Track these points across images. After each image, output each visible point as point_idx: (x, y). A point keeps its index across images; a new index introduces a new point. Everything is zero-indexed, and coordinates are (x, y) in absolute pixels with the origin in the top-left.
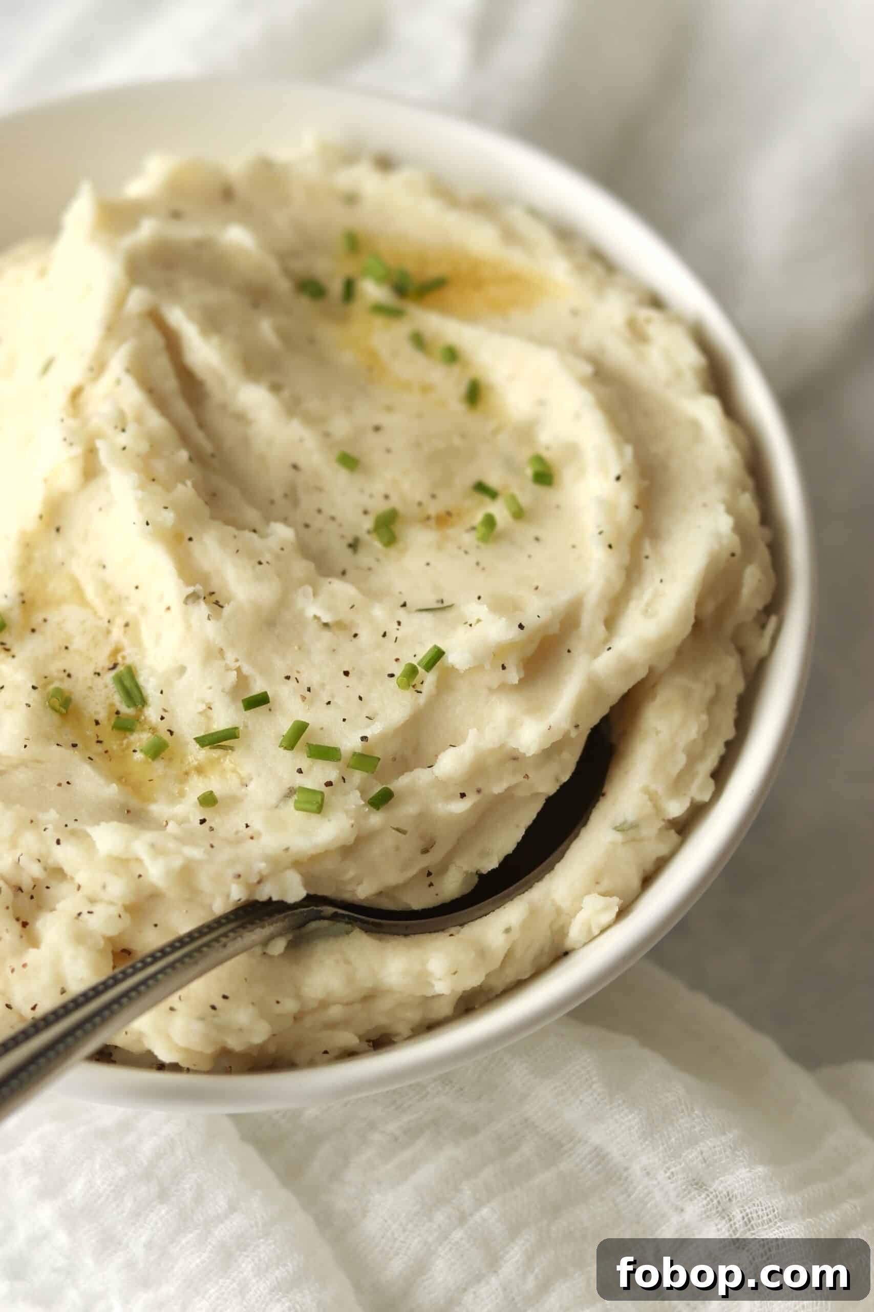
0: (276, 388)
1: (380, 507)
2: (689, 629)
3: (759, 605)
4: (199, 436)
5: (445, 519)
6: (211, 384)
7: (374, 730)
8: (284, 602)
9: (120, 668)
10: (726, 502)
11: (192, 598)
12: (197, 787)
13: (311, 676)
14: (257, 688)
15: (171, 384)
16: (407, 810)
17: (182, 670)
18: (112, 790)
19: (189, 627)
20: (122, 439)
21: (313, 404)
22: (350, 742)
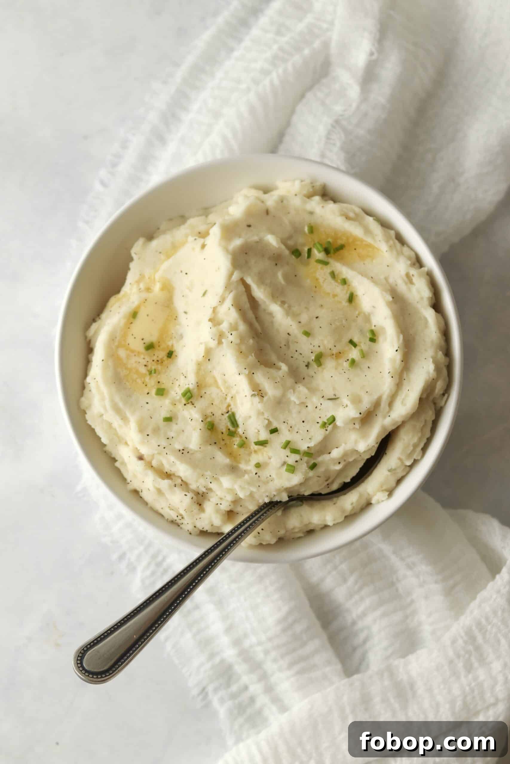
0: (283, 303)
1: (317, 350)
2: (418, 402)
3: (442, 392)
4: (257, 325)
5: (339, 355)
6: (260, 302)
7: (312, 445)
8: (284, 395)
9: (230, 413)
10: (432, 357)
11: (253, 395)
12: (255, 459)
13: (292, 422)
14: (275, 425)
15: (247, 306)
16: (321, 470)
17: (250, 417)
18: (227, 461)
19: (252, 404)
20: (231, 338)
21: (295, 309)
22: (303, 447)
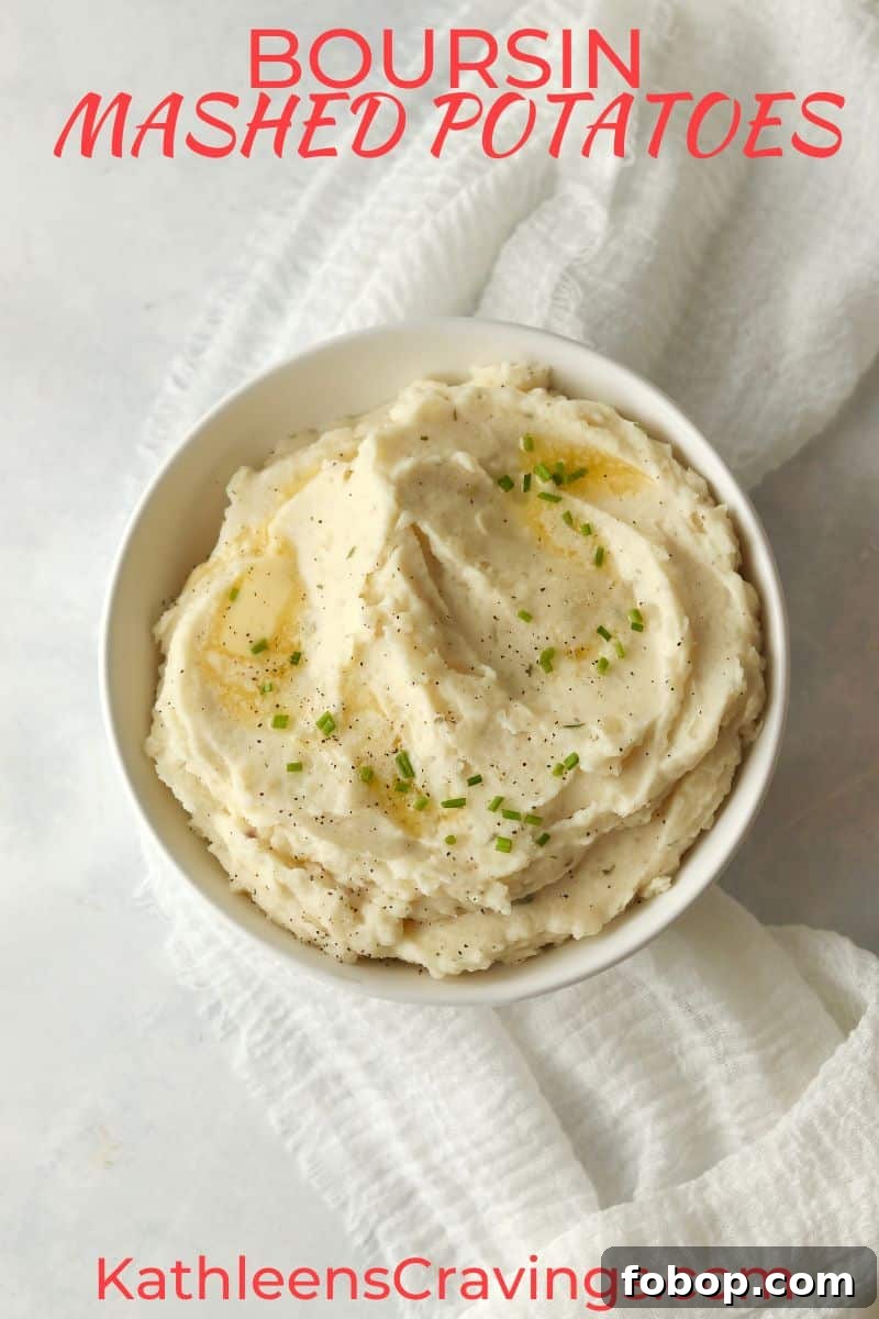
0: (484, 565)
1: (545, 646)
2: (717, 731)
3: (755, 717)
4: (441, 603)
5: (580, 653)
6: (447, 565)
7: (540, 802)
8: (490, 719)
9: (399, 753)
10: (739, 656)
11: (438, 720)
12: (445, 829)
13: (505, 765)
14: (476, 770)
15: (424, 570)
16: (557, 846)
17: (434, 758)
18: (398, 833)
19: (437, 734)
20: (398, 624)
21: (506, 575)
22: (526, 807)
